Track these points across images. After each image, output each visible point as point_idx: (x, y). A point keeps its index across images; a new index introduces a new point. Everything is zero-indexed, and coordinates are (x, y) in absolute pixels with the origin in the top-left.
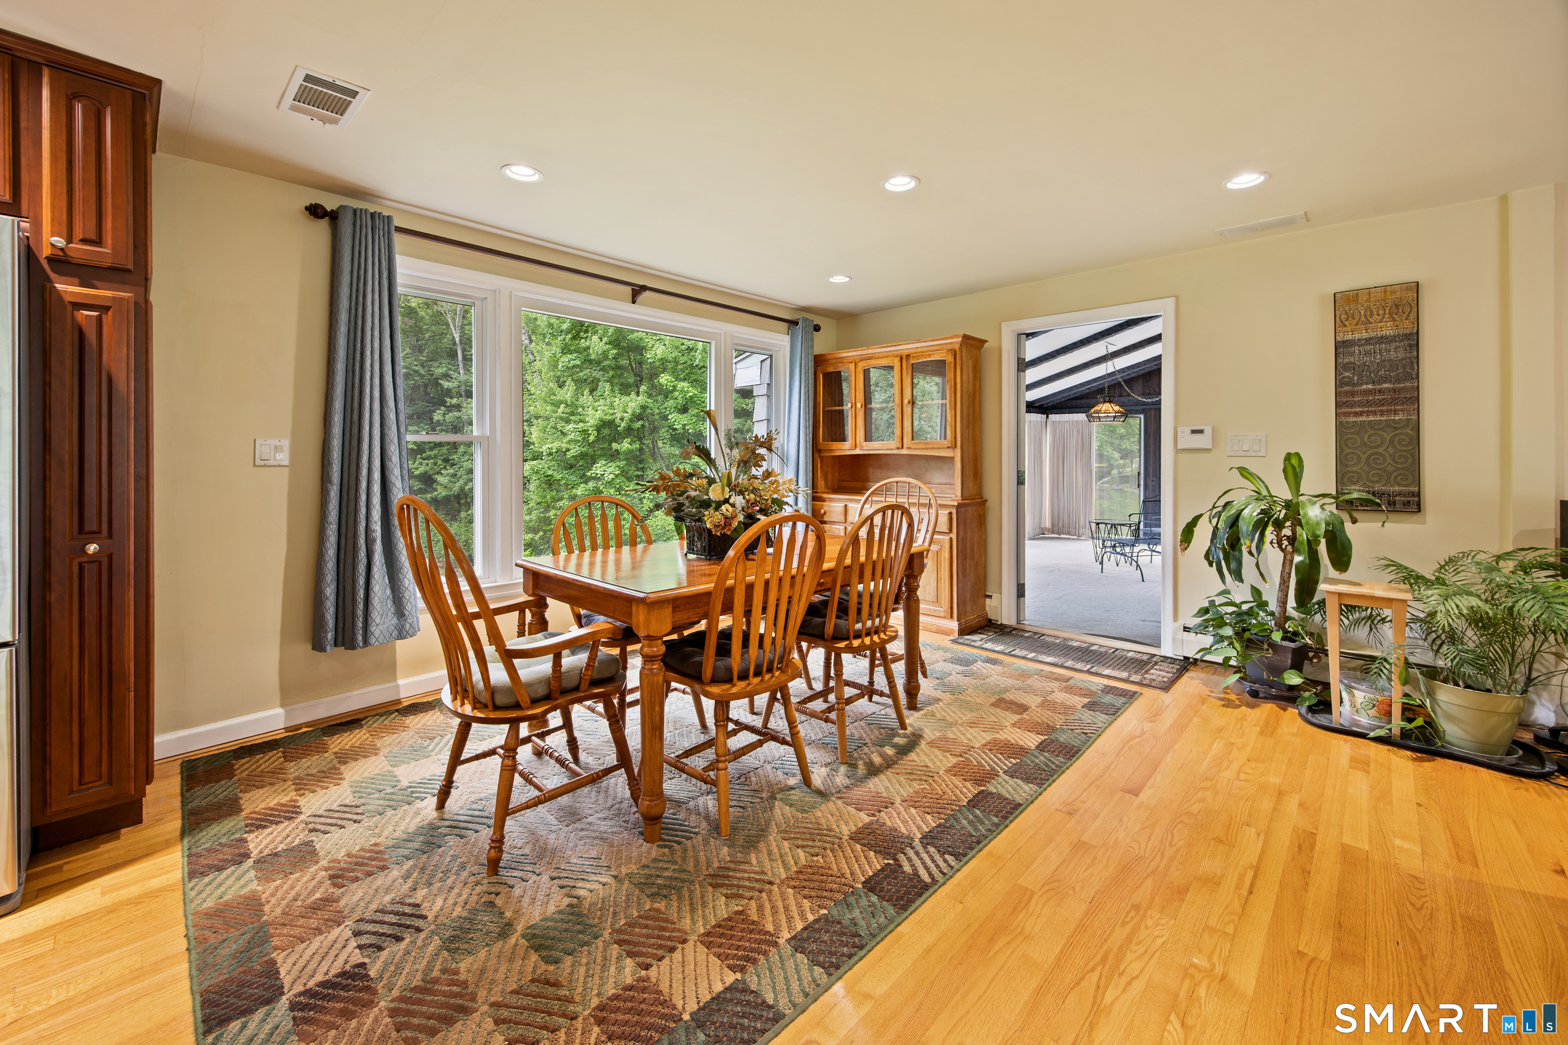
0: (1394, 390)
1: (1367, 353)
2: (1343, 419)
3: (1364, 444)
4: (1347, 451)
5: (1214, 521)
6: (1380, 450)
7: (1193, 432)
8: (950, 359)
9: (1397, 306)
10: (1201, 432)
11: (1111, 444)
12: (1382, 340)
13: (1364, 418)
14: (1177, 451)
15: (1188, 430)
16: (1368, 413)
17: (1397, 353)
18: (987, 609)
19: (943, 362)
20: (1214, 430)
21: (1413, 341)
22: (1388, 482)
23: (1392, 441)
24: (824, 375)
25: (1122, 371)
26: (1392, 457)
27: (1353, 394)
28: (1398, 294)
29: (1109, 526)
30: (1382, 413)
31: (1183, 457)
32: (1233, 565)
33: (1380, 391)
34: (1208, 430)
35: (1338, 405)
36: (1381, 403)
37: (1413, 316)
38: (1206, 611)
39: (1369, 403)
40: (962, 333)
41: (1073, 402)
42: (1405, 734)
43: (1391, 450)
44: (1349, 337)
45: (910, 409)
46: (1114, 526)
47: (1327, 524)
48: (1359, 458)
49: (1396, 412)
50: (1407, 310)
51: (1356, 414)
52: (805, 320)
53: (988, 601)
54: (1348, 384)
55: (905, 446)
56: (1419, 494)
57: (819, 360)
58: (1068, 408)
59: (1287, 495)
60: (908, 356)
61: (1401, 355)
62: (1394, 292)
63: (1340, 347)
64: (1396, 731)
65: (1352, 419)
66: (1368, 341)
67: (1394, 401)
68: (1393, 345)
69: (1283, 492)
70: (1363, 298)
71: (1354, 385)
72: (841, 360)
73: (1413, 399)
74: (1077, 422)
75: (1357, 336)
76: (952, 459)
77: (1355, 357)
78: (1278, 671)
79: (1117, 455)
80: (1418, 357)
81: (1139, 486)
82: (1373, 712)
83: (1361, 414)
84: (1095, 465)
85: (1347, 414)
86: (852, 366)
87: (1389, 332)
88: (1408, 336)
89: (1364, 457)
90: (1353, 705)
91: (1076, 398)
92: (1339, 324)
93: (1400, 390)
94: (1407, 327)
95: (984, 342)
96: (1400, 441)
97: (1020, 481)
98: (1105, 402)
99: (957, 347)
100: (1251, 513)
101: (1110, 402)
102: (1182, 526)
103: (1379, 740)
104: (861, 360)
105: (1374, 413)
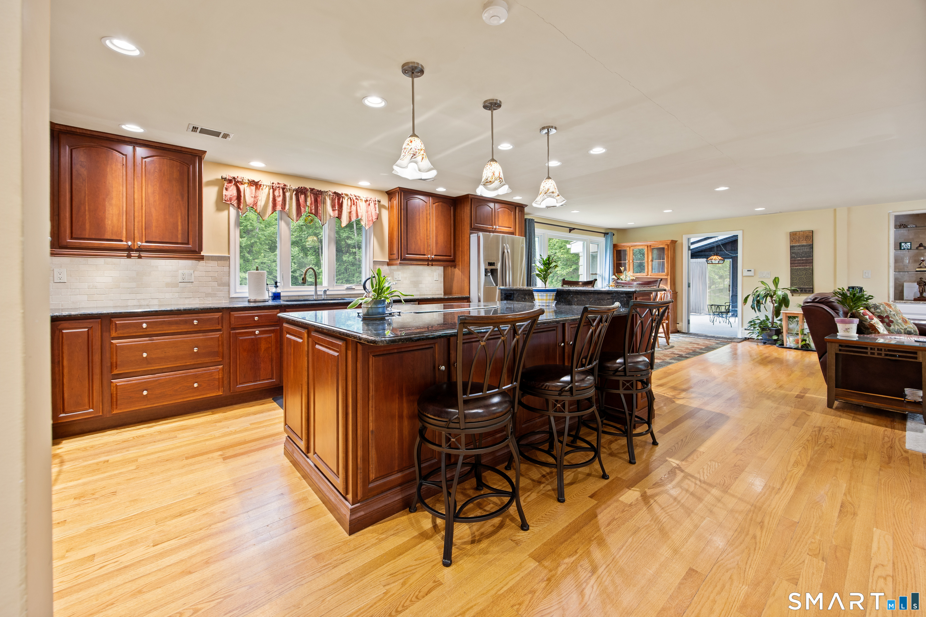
0: (806, 260)
1: (799, 249)
2: (792, 268)
3: (798, 275)
4: (793, 276)
5: (753, 296)
6: (802, 276)
7: (748, 271)
8: (666, 247)
9: (807, 237)
10: (750, 271)
11: (714, 271)
12: (803, 246)
13: (798, 267)
14: (743, 276)
15: (746, 270)
16: (799, 266)
17: (807, 250)
18: (677, 327)
19: (663, 248)
20: (755, 270)
21: (811, 247)
22: (804, 285)
23: (805, 274)
24: (616, 251)
25: (722, 240)
26: (806, 278)
27: (795, 261)
28: (807, 234)
29: (716, 307)
30: (803, 266)
31: (745, 278)
32: (758, 308)
33: (802, 260)
34: (753, 270)
35: (791, 264)
36: (803, 263)
37: (811, 240)
38: (751, 322)
39: (799, 264)
40: (671, 239)
41: (698, 254)
42: (802, 346)
43: (805, 276)
44: (794, 245)
45: (651, 263)
46: (718, 306)
47: (783, 295)
48: (797, 278)
49: (807, 266)
50: (810, 238)
51: (796, 266)
52: (611, 233)
53: (678, 325)
54: (794, 258)
55: (649, 274)
56: (813, 288)
57: (615, 246)
58: (695, 256)
59: (774, 289)
60: (650, 246)
61: (808, 250)
62: (806, 233)
63: (792, 247)
64: (800, 346)
65: (795, 268)
66: (799, 246)
67: (806, 263)
68: (806, 247)
69: (773, 288)
70: (798, 234)
71: (795, 258)
72: (624, 246)
73: (811, 262)
74: (699, 262)
75: (796, 245)
76: (667, 279)
77: (796, 250)
78: (771, 336)
79: (717, 277)
80: (813, 251)
81: (729, 291)
82: (794, 343)
83: (797, 266)
84: (708, 282)
85: (793, 266)
86: (628, 248)
87: (805, 244)
88: (810, 245)
89: (798, 278)
90: (790, 341)
91: (699, 252)
92: (791, 241)
93: (808, 260)
94: (810, 243)
95: (676, 241)
96: (808, 274)
97: (689, 286)
98: (714, 255)
99: (669, 243)
100: (763, 293)
101: (717, 255)
102: (744, 298)
103: (795, 349)
104: (632, 246)
105: (801, 266)
